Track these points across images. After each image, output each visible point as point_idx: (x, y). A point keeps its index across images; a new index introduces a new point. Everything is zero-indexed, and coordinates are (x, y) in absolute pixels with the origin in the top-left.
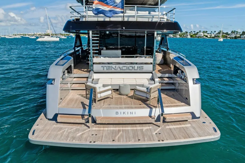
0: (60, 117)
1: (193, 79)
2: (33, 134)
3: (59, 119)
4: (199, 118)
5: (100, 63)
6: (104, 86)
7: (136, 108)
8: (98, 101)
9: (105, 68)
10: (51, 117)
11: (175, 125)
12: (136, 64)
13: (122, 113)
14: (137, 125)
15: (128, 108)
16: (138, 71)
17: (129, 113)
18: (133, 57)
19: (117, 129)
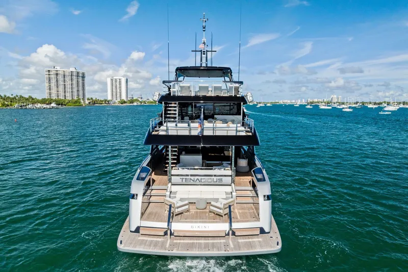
0: (143, 229)
1: (264, 196)
2: (121, 243)
3: (142, 231)
4: (269, 233)
5: (178, 175)
6: (181, 200)
7: (209, 222)
8: (176, 215)
9: (184, 180)
10: (133, 229)
11: (243, 239)
12: (215, 176)
13: (197, 227)
14: (210, 238)
15: (203, 222)
16: (218, 183)
17: (203, 227)
18: (212, 169)
19: (192, 241)
